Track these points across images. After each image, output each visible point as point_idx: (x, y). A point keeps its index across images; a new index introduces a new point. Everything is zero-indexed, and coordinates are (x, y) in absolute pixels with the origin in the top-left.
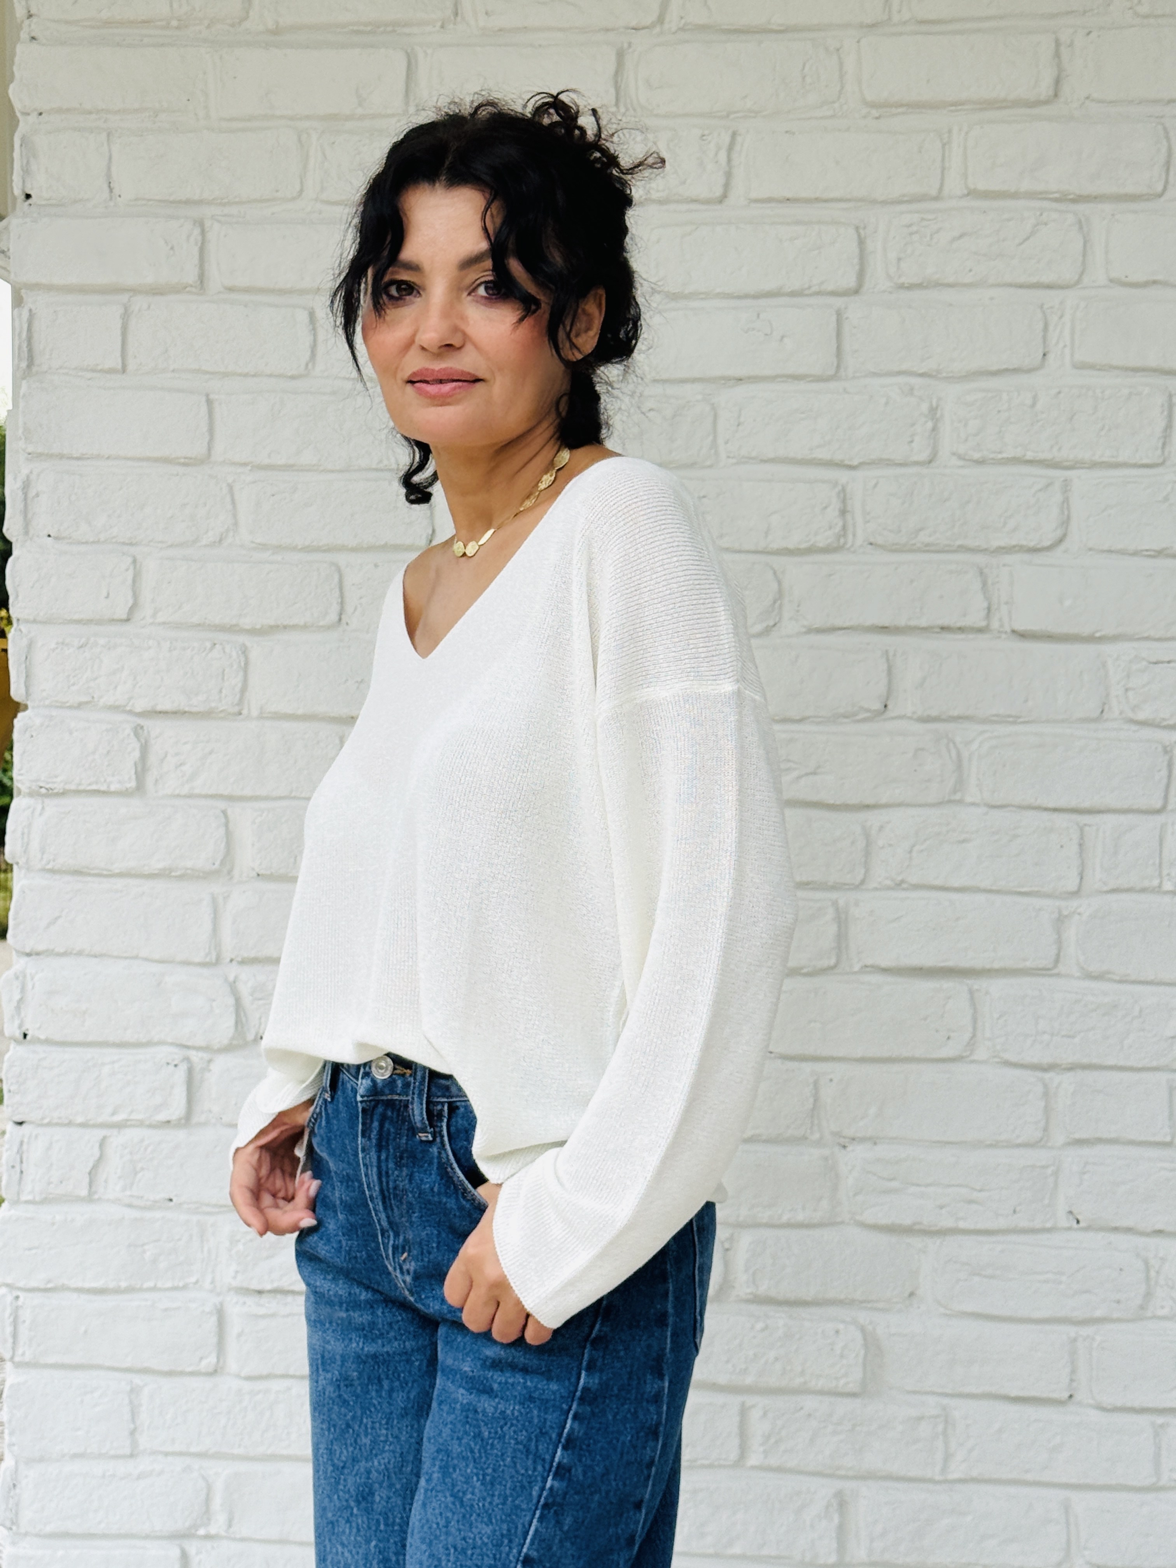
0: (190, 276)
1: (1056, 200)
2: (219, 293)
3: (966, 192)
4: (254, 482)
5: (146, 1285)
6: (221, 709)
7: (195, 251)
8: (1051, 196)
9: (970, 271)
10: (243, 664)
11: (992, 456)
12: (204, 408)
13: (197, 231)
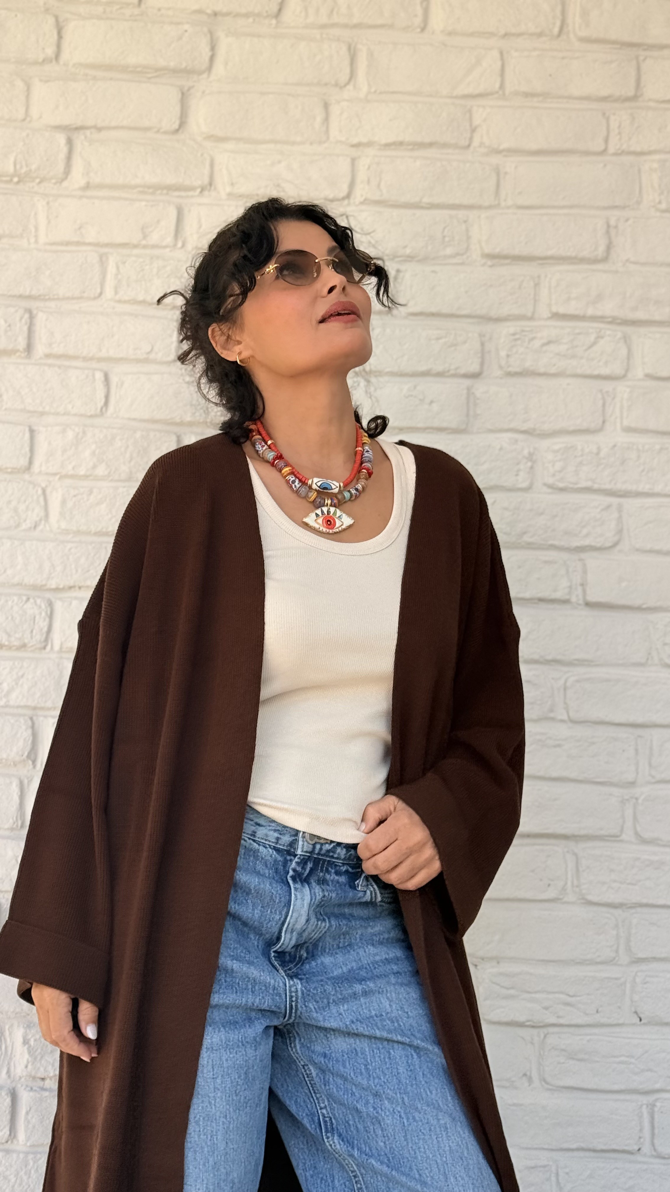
0: (21, 343)
1: (608, 323)
2: (41, 358)
3: (550, 315)
4: (62, 487)
6: (33, 644)
7: (25, 328)
8: (605, 320)
9: (554, 365)
10: (49, 613)
11: (571, 486)
12: (27, 435)
13: (27, 316)
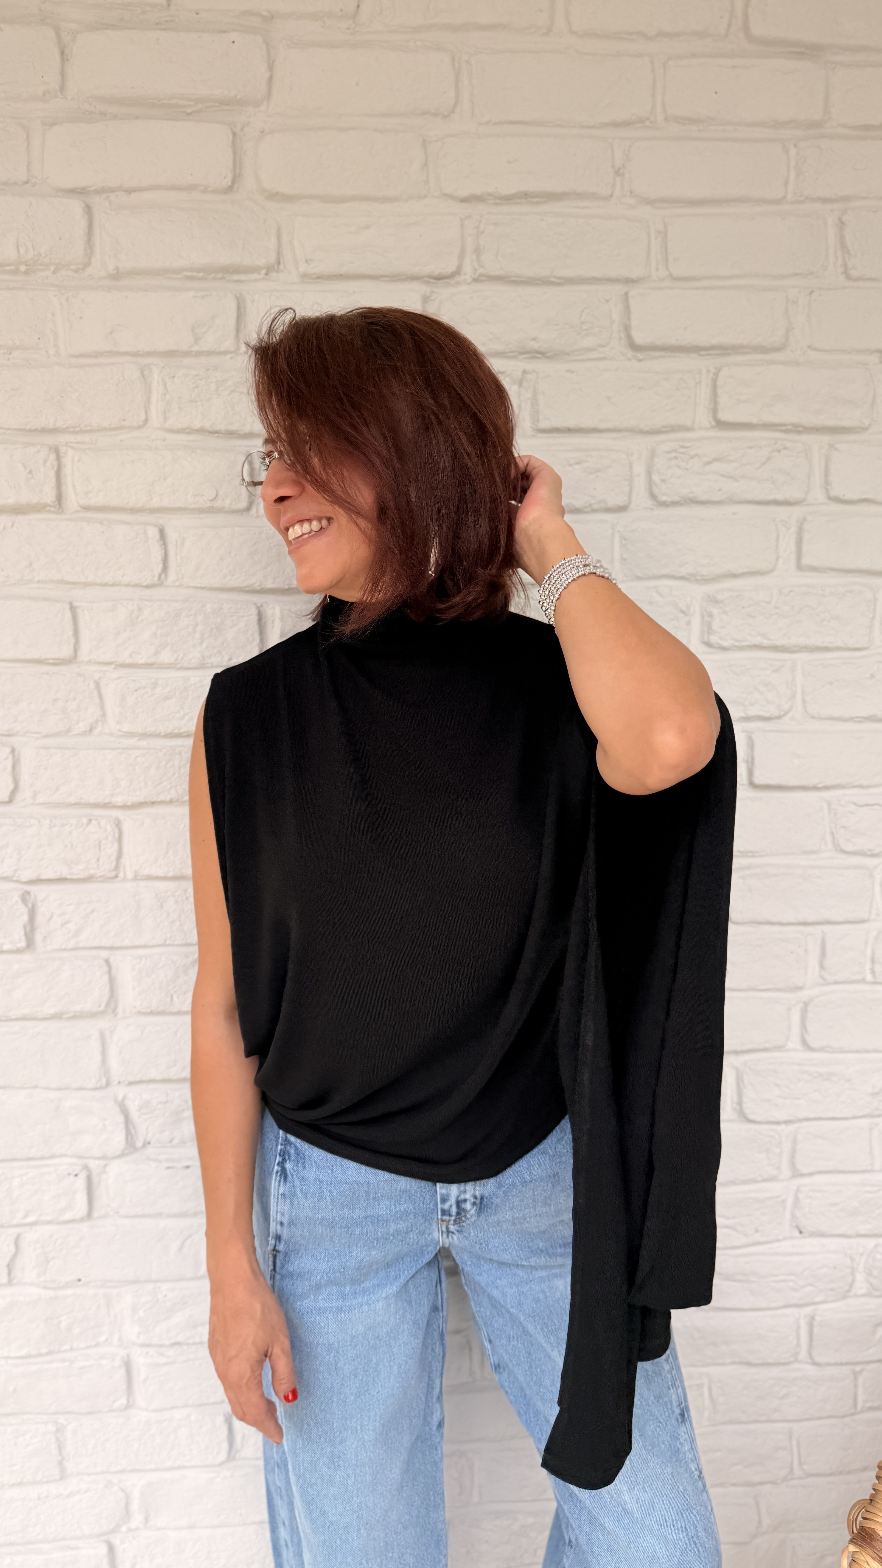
0: (49, 496)
1: (787, 431)
2: (77, 511)
3: (714, 424)
4: (119, 678)
5: (63, 1349)
6: (101, 874)
7: (52, 474)
8: (783, 428)
9: (719, 490)
10: (117, 836)
11: (737, 644)
12: (68, 615)
13: (53, 456)
